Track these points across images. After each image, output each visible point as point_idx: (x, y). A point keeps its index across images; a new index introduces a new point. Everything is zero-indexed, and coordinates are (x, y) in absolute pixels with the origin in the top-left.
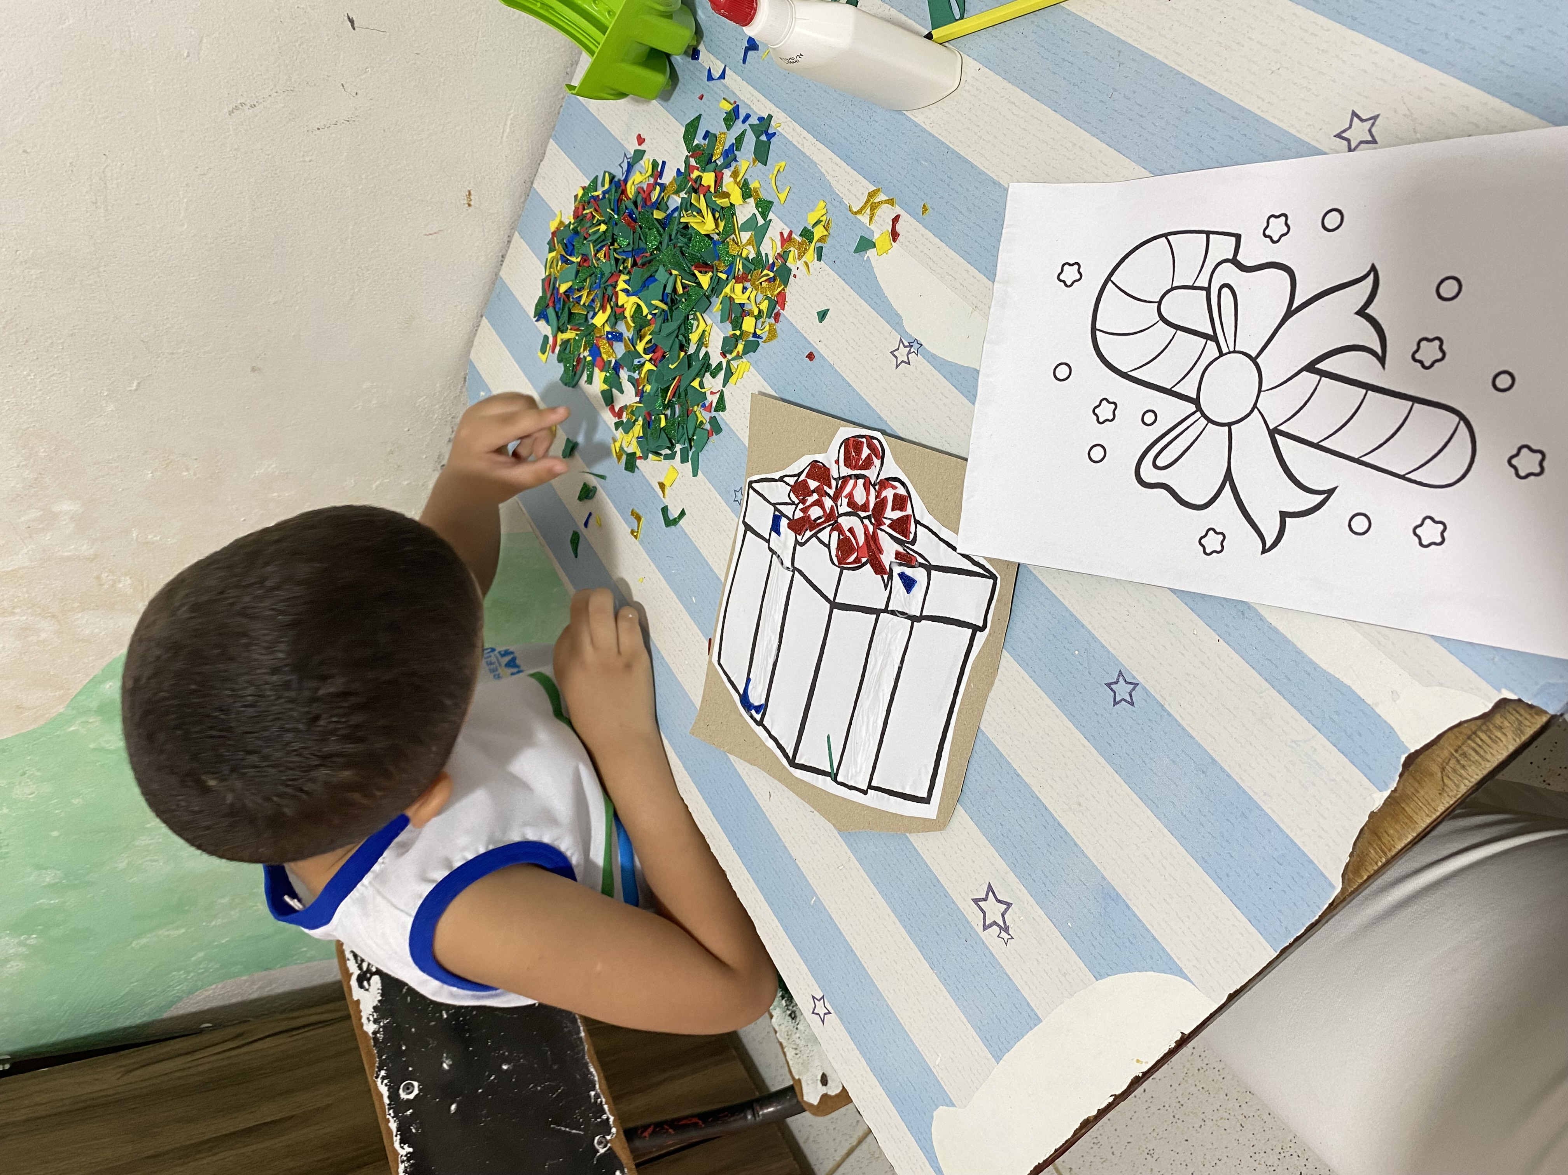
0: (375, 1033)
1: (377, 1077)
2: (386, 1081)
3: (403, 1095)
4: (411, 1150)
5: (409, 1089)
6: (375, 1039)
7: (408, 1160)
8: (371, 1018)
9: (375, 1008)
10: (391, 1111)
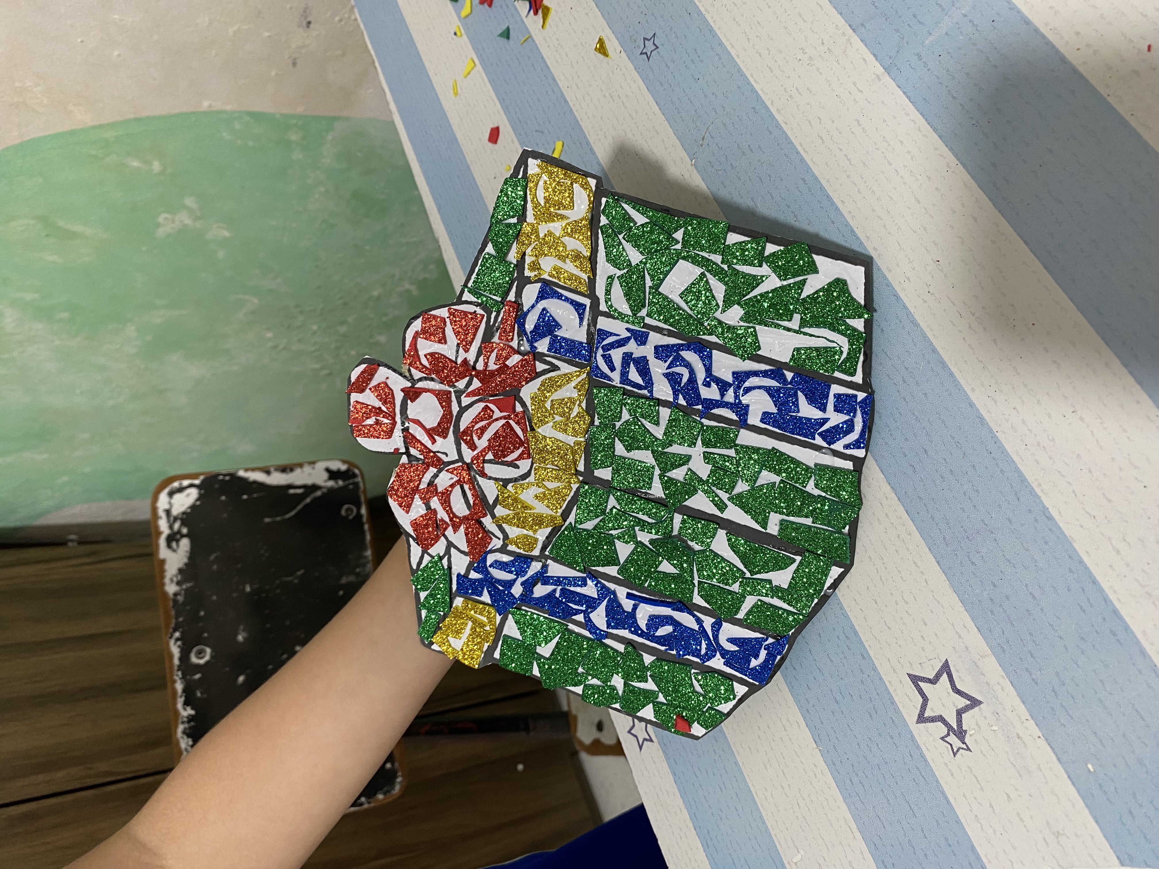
0: (176, 594)
1: (171, 637)
2: (179, 643)
3: (194, 660)
4: (193, 712)
5: (200, 654)
6: (175, 601)
7: (189, 722)
8: (175, 579)
9: (180, 571)
10: (180, 673)
